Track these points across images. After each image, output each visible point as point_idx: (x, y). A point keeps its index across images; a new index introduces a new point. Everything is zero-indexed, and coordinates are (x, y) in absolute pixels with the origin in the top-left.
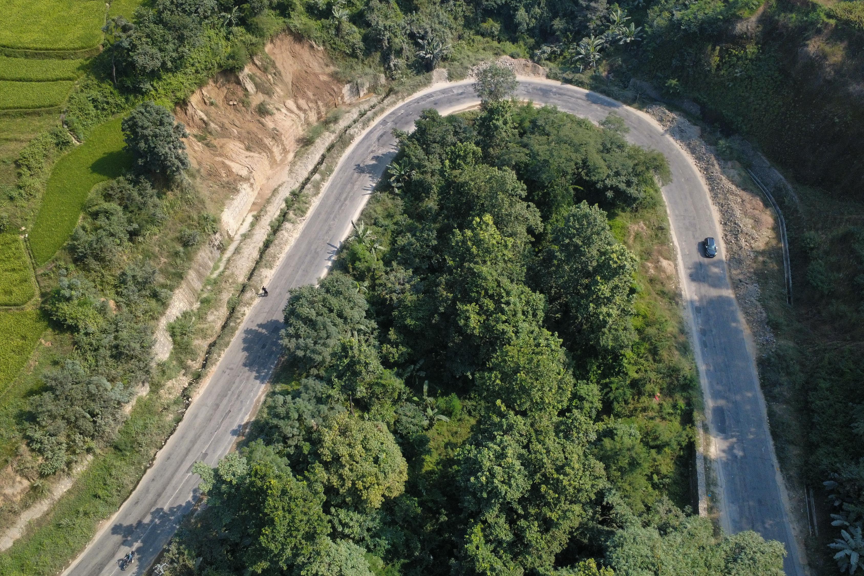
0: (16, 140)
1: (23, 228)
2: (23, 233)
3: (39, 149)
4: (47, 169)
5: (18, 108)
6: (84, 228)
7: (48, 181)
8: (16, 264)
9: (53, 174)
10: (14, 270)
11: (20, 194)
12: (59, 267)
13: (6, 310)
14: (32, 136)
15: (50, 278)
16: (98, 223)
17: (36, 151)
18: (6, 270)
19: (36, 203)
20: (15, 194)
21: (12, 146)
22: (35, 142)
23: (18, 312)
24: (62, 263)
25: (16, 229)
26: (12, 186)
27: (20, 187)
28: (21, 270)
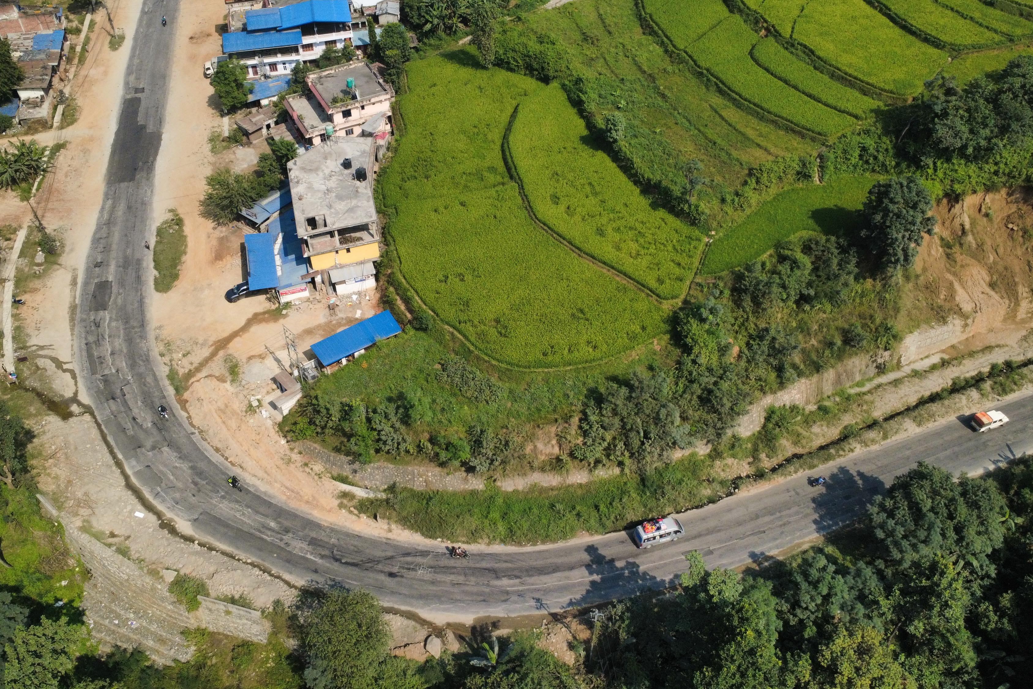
0: (766, 150)
1: (713, 233)
2: (710, 236)
3: (779, 168)
4: (774, 190)
5: (789, 121)
6: (763, 264)
7: (765, 203)
8: (684, 261)
9: (774, 198)
10: (679, 264)
11: (733, 201)
12: (716, 286)
13: (648, 295)
14: (781, 153)
15: (702, 291)
16: (780, 268)
17: (776, 168)
18: (673, 261)
19: (740, 216)
20: (729, 198)
21: (758, 153)
22: (781, 160)
23: (656, 303)
24: (721, 284)
25: (706, 230)
26: (732, 190)
27: (737, 194)
28: (684, 268)
